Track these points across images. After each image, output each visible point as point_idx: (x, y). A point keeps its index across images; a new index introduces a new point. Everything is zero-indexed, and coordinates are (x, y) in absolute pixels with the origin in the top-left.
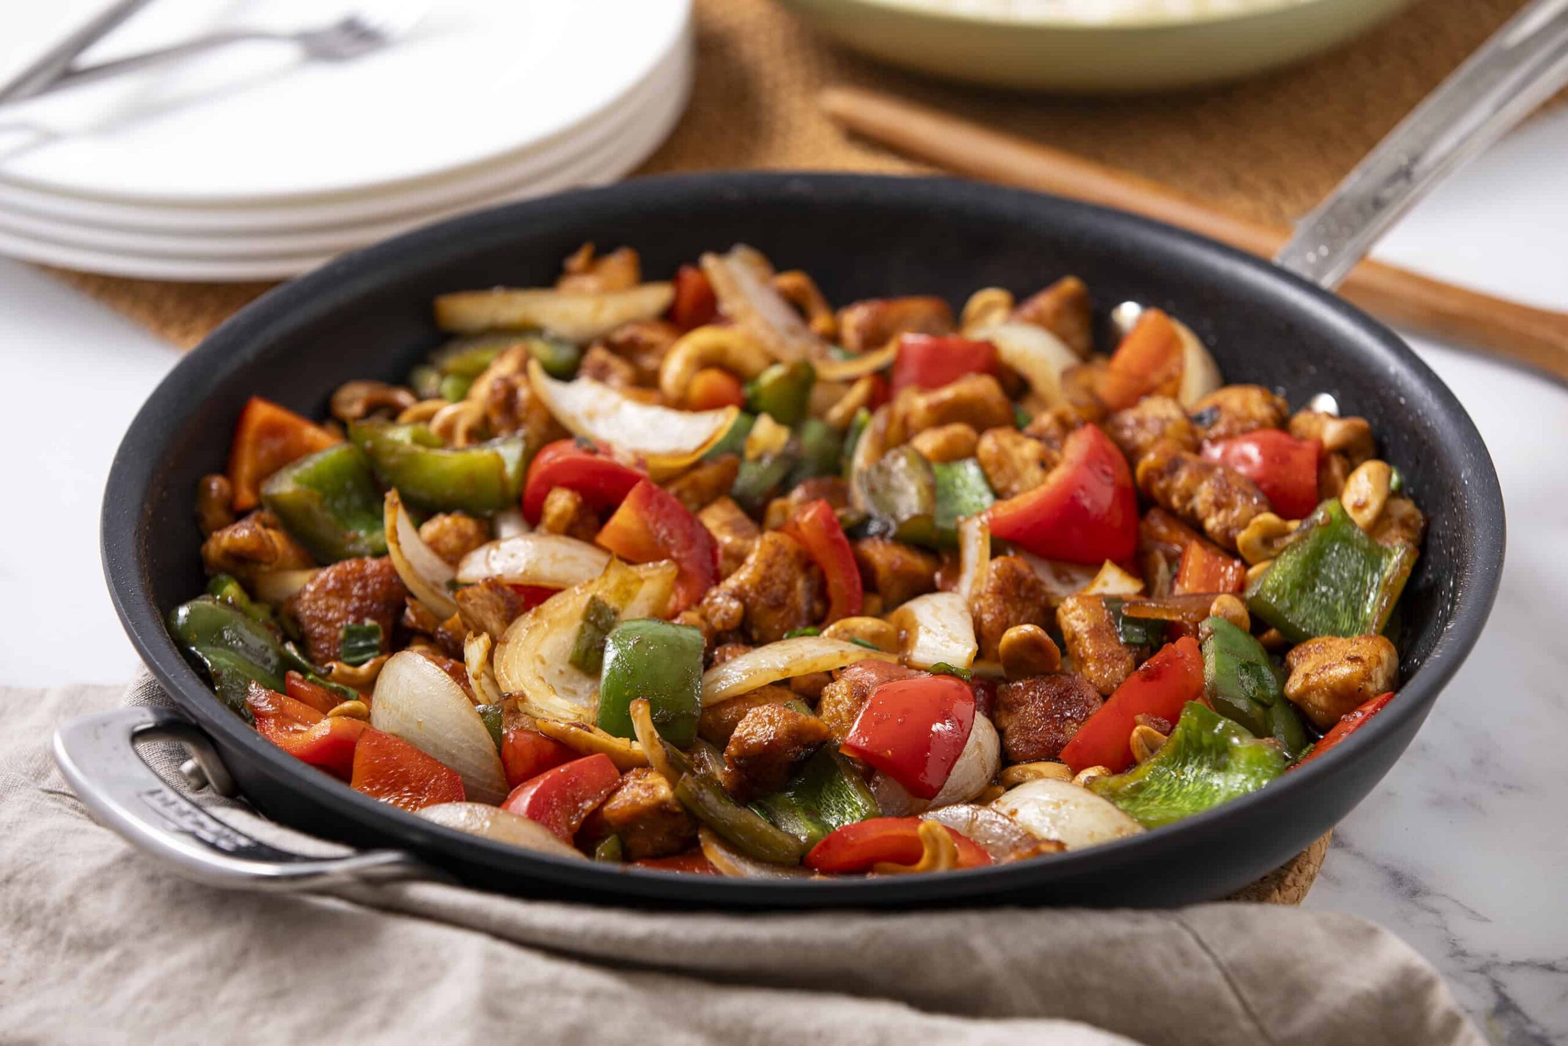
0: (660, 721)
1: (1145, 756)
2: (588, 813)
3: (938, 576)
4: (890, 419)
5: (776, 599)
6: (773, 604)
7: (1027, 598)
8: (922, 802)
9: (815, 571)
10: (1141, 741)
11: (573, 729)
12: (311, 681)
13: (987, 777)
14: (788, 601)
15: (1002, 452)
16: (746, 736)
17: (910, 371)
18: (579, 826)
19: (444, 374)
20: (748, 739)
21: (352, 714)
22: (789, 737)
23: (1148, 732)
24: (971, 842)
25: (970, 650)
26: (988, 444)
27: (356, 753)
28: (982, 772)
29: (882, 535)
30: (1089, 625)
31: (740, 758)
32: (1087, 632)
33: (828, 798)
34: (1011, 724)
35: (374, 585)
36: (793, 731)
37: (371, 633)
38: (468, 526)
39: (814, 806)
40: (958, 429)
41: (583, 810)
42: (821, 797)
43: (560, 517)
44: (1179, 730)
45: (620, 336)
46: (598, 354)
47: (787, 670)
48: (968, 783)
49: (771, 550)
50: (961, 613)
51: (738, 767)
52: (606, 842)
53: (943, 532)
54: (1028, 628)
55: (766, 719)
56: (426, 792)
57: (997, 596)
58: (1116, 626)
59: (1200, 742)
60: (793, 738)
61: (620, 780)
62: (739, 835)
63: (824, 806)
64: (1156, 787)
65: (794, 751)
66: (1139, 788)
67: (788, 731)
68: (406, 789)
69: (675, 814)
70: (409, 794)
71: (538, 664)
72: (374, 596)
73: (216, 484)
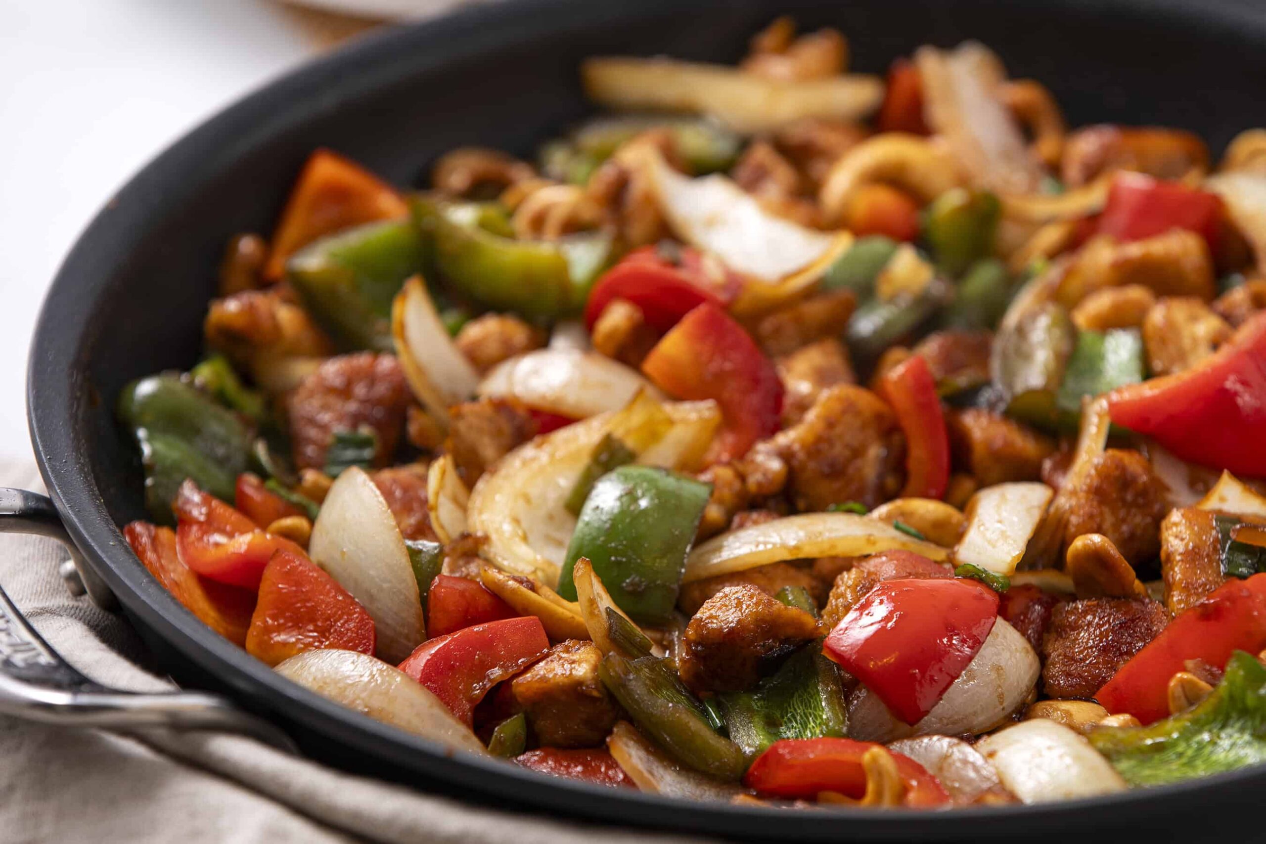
0: (631, 588)
1: (1181, 710)
2: (494, 684)
3: (1047, 465)
4: (1069, 274)
5: (832, 465)
6: (826, 470)
7: (1134, 504)
8: (904, 727)
9: (896, 438)
10: (1179, 692)
11: (511, 583)
12: (271, 491)
13: (1003, 709)
14: (851, 470)
15: (1170, 325)
16: (708, 618)
17: (1121, 219)
18: (482, 697)
19: (576, 152)
20: (709, 623)
21: (288, 534)
22: (758, 626)
23: (1189, 682)
24: (934, 783)
25: (1017, 553)
26: (1158, 315)
27: (264, 577)
28: (997, 703)
29: (992, 406)
30: (1187, 545)
31: (697, 644)
32: (1181, 554)
33: (796, 707)
34: (1055, 652)
35: (381, 389)
36: (763, 621)
37: (363, 443)
38: (518, 332)
39: (778, 714)
40: (1136, 293)
41: (490, 680)
42: (789, 706)
43: (610, 336)
44: (1224, 683)
45: (798, 134)
46: (762, 154)
47: (797, 548)
48: (975, 713)
49: (837, 407)
50: (1029, 510)
51: (695, 654)
52: (509, 721)
53: (1065, 413)
54: (1096, 538)
55: (734, 603)
56: (330, 634)
57: (1091, 497)
58: (1221, 552)
59: (1243, 701)
60: (762, 628)
61: (546, 650)
62: (665, 736)
63: (789, 715)
64: (1180, 749)
65: (764, 645)
66: (1159, 748)
67: (756, 620)
68: (311, 627)
69: (594, 699)
70: (315, 634)
71: (521, 503)
72: (378, 402)
73: (247, 246)
